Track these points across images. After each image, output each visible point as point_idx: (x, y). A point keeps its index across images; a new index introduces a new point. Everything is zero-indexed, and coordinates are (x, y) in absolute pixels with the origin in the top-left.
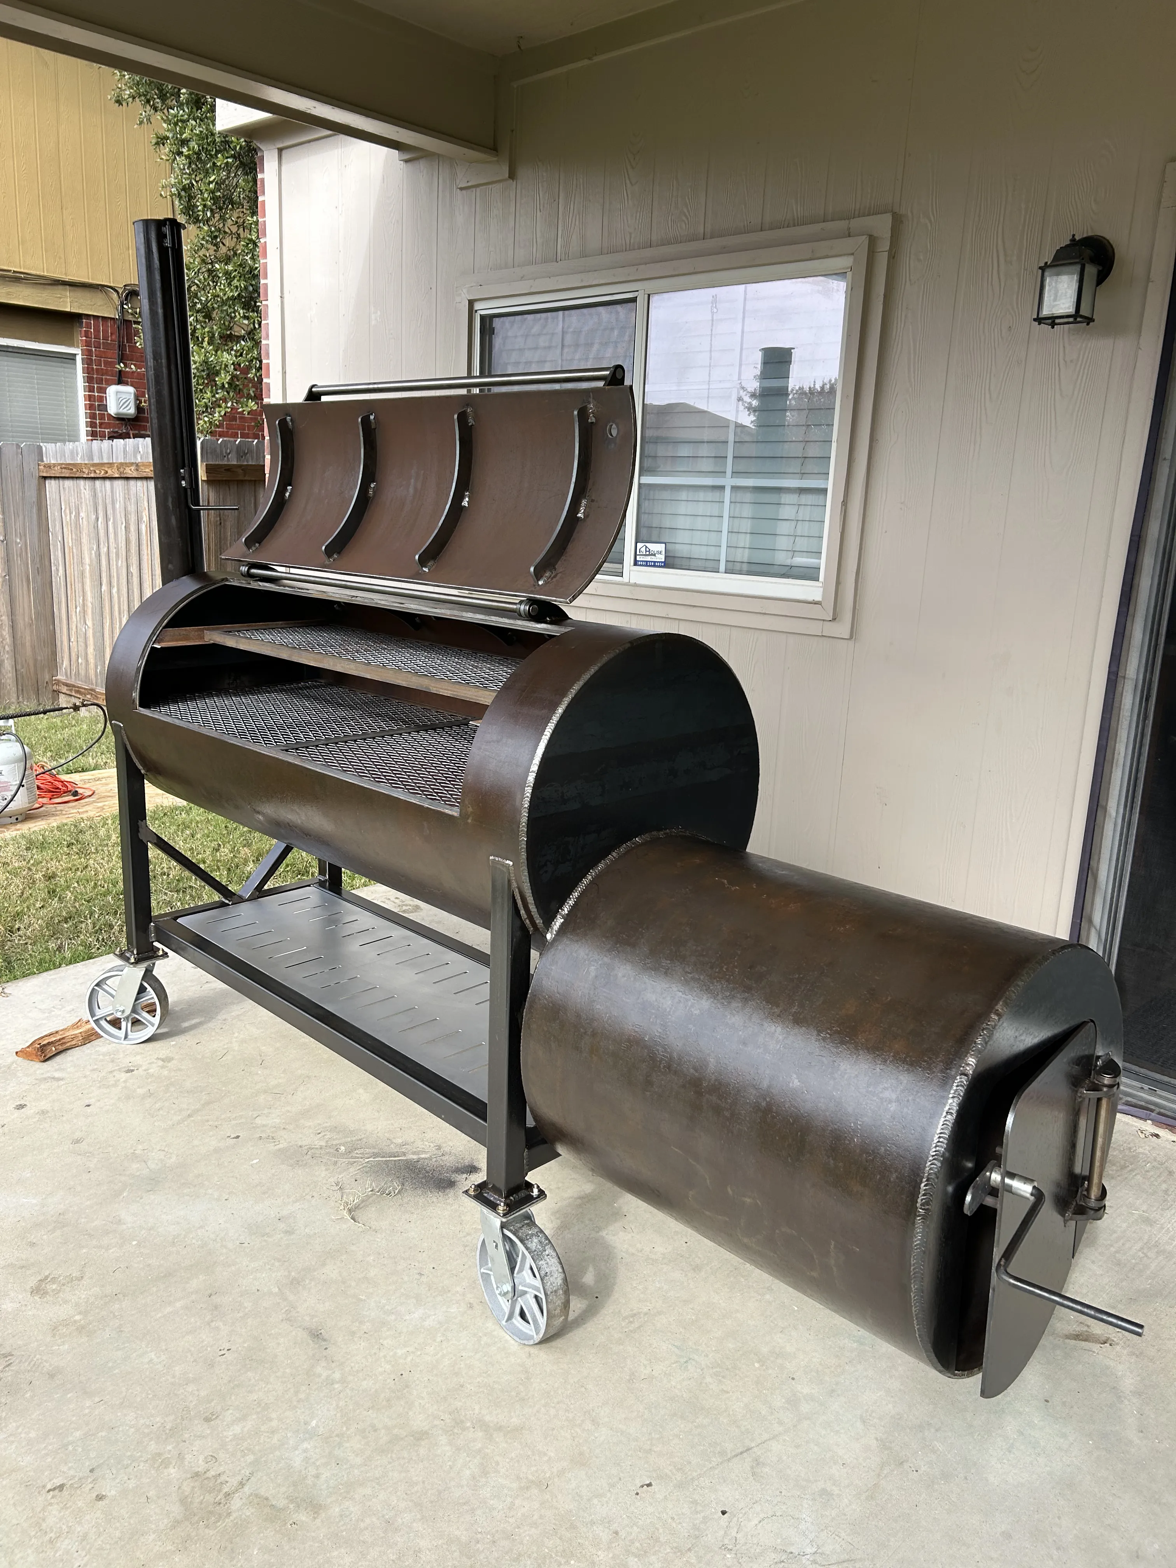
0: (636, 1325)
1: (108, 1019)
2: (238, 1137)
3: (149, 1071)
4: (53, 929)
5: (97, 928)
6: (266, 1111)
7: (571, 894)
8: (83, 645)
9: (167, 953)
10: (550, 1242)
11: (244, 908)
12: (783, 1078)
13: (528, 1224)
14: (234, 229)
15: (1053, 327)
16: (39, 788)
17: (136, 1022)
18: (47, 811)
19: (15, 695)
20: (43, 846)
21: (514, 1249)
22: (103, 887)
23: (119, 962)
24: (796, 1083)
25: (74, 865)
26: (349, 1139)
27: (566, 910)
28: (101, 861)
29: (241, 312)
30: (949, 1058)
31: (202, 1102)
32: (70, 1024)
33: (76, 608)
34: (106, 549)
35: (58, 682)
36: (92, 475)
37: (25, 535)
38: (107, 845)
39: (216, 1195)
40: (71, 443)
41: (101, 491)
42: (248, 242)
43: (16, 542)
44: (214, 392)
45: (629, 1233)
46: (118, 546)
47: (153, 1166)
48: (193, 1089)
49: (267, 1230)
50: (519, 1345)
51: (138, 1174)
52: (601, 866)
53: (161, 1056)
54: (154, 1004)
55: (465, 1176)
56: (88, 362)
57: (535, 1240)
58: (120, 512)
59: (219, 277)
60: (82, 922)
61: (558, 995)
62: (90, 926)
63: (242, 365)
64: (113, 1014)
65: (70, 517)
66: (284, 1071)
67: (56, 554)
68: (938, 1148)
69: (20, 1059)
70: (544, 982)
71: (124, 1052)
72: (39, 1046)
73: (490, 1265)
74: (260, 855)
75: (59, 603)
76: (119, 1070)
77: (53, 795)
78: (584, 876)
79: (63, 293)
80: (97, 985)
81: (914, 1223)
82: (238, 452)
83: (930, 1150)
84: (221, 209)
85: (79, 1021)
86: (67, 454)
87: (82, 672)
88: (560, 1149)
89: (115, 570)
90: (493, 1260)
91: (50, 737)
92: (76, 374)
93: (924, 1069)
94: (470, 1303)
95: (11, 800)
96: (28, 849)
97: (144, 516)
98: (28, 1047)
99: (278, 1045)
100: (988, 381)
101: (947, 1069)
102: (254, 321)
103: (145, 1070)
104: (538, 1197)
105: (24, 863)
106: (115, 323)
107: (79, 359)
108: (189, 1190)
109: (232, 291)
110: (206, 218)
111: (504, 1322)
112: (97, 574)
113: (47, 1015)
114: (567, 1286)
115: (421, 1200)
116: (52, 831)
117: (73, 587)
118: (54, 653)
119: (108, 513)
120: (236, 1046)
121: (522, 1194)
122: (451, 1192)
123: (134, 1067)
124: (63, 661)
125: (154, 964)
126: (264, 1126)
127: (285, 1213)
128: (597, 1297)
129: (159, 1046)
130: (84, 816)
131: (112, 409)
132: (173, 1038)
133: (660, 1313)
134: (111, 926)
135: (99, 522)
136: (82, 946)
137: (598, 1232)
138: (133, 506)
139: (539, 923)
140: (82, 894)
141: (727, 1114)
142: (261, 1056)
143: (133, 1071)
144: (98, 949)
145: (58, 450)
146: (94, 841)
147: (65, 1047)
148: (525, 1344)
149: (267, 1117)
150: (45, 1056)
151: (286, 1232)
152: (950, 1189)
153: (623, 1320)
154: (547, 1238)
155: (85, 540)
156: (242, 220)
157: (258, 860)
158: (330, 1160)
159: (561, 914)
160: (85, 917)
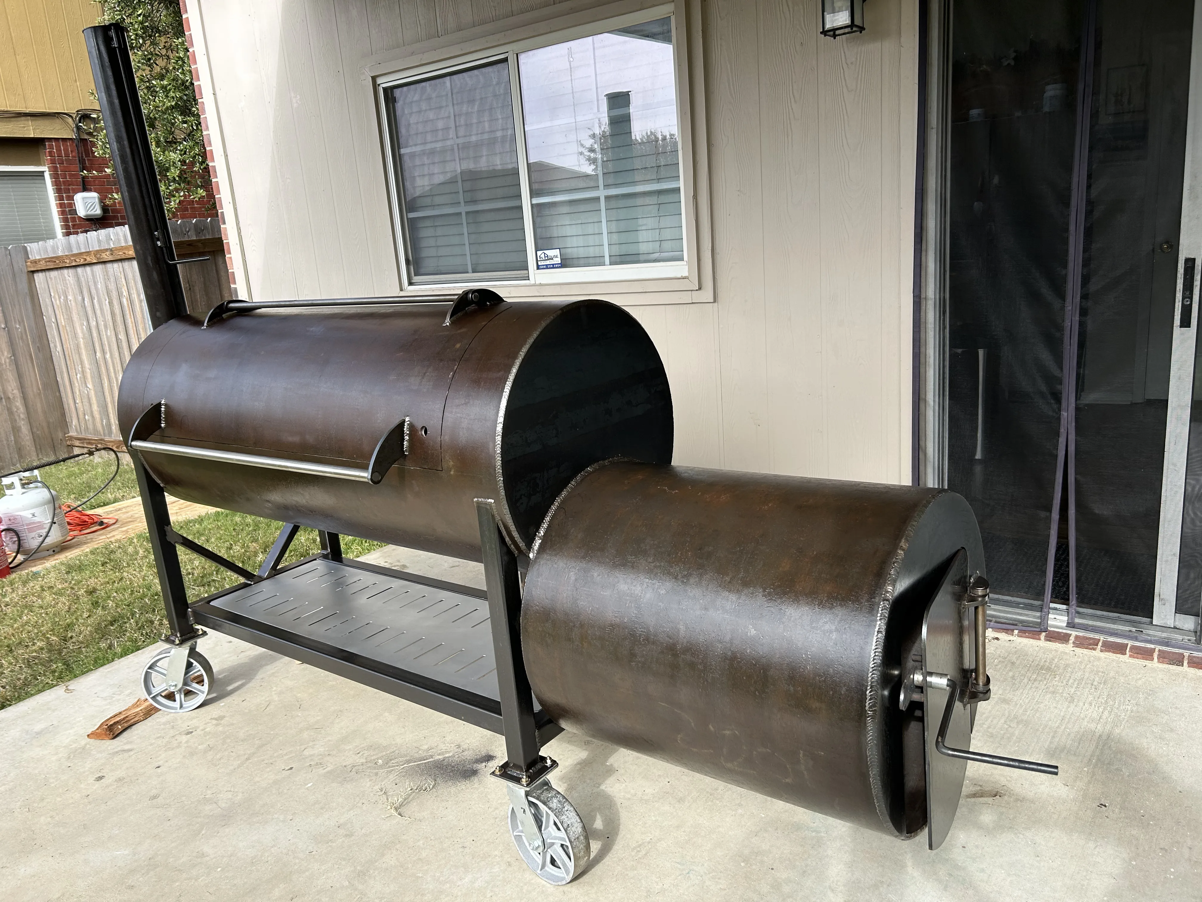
0: (644, 852)
1: (163, 694)
2: (291, 768)
3: (206, 730)
4: (101, 631)
5: (140, 625)
6: (311, 744)
7: (544, 519)
8: (87, 404)
9: (205, 632)
10: (567, 800)
11: (265, 586)
12: (742, 630)
13: (546, 789)
14: (164, 52)
15: (835, 38)
16: (69, 524)
17: (188, 693)
18: (79, 541)
19: (35, 454)
20: (80, 568)
21: (538, 812)
22: (139, 592)
23: (167, 646)
24: (753, 632)
25: (112, 579)
26: (384, 753)
27: (542, 532)
28: (134, 572)
29: (180, 118)
30: (872, 590)
31: (256, 746)
32: (130, 704)
33: (77, 375)
34: (94, 323)
35: (71, 438)
36: (74, 264)
37: (23, 321)
38: (136, 559)
39: (282, 817)
40: (51, 240)
41: (83, 276)
42: (177, 59)
43: (16, 327)
44: (167, 185)
45: (623, 783)
46: (105, 318)
47: (223, 805)
48: (246, 737)
49: (331, 838)
50: (554, 887)
51: (211, 814)
52: (564, 494)
53: (214, 716)
54: (202, 675)
55: (484, 764)
56: (55, 176)
57: (555, 800)
58: (102, 291)
59: (157, 92)
60: (125, 623)
61: (547, 601)
62: (134, 624)
63: (187, 161)
64: (167, 689)
65: (60, 301)
66: (320, 710)
67: (52, 333)
68: (875, 661)
69: (92, 740)
70: (533, 592)
71: (181, 718)
72: (106, 727)
73: (520, 828)
74: (267, 547)
75: (62, 373)
76: (180, 734)
77: (82, 528)
78: (552, 503)
79: (26, 122)
80: (150, 668)
81: (865, 724)
82: (196, 230)
83: (869, 663)
84: (150, 36)
85: (138, 701)
86: (49, 249)
87: (91, 427)
88: (563, 724)
89: (105, 339)
90: (522, 823)
91: (71, 483)
92: (46, 188)
93: (853, 602)
94: (508, 862)
95: (47, 536)
96: (68, 573)
97: (124, 291)
98: (97, 729)
99: (311, 691)
100: (791, 87)
101: (872, 598)
102: (192, 124)
103: (202, 730)
104: (552, 766)
105: (67, 585)
106: (73, 142)
107: (47, 175)
108: (257, 818)
109: (169, 101)
110: (139, 45)
111: (539, 871)
112: (91, 344)
113: (109, 701)
114: (586, 832)
115: (453, 790)
116: (87, 556)
117: (71, 358)
118: (63, 415)
119: (93, 294)
120: (276, 698)
121: (539, 766)
122: (475, 779)
123: (193, 728)
124: (72, 420)
125: (196, 642)
126: (311, 756)
127: (342, 821)
128: (608, 838)
129: (210, 709)
130: (113, 539)
131: (82, 212)
132: (222, 700)
133: (660, 840)
134: (152, 622)
135: (86, 302)
136: (130, 641)
137: (598, 787)
138: (112, 284)
139: (522, 546)
140: (121, 600)
141: (700, 667)
142: (298, 702)
143: (192, 732)
144: (144, 641)
145: (41, 248)
146: (125, 557)
147: (129, 723)
148: (559, 885)
149: (313, 748)
150: (113, 734)
151: (346, 836)
152: (886, 693)
153: (632, 851)
154: (564, 797)
155: (75, 317)
156: (169, 44)
157: (266, 551)
158: (372, 772)
159: (538, 537)
160: (128, 618)
